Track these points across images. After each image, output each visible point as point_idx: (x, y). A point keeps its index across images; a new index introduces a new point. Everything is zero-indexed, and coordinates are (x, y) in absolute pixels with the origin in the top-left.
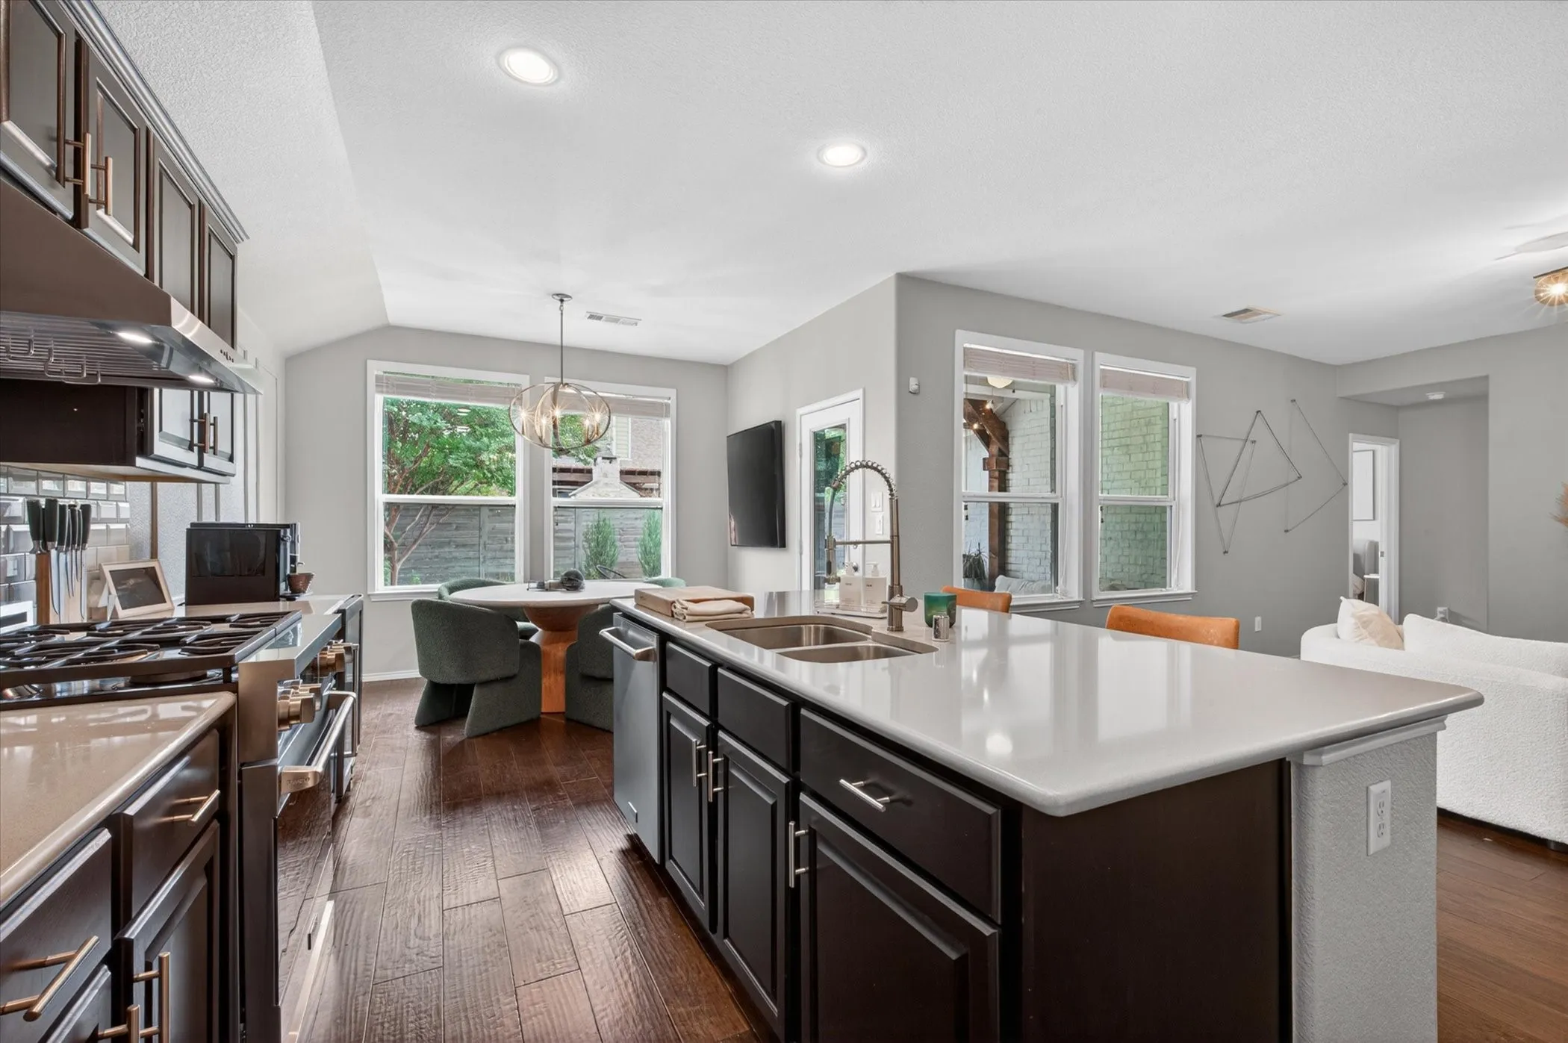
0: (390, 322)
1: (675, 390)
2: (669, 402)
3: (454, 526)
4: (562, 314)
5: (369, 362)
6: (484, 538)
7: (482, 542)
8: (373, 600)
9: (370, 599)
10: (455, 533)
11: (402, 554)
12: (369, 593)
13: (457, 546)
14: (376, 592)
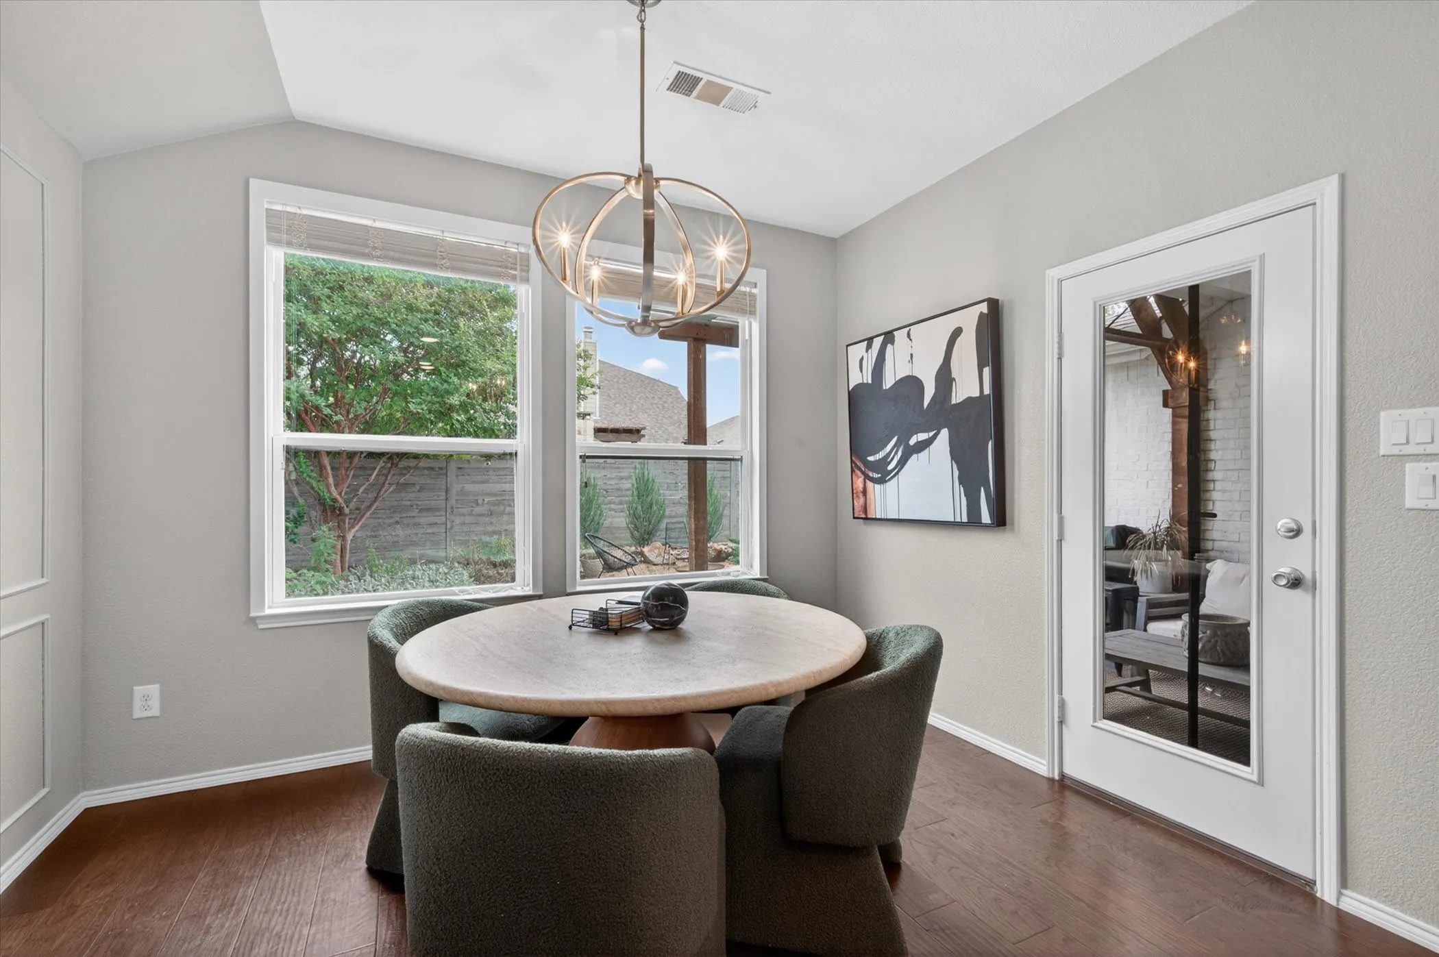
0: (295, 115)
1: (765, 271)
2: (754, 291)
3: (418, 487)
4: (642, 28)
5: (251, 180)
6: (453, 502)
7: (449, 506)
8: (261, 626)
9: (256, 625)
10: (418, 494)
11: (356, 520)
12: (252, 615)
13: (421, 511)
14: (268, 612)
